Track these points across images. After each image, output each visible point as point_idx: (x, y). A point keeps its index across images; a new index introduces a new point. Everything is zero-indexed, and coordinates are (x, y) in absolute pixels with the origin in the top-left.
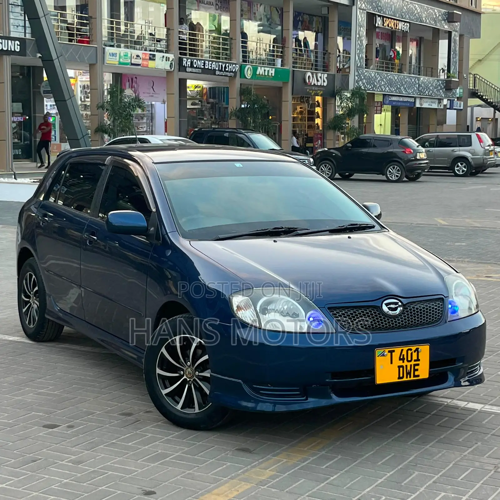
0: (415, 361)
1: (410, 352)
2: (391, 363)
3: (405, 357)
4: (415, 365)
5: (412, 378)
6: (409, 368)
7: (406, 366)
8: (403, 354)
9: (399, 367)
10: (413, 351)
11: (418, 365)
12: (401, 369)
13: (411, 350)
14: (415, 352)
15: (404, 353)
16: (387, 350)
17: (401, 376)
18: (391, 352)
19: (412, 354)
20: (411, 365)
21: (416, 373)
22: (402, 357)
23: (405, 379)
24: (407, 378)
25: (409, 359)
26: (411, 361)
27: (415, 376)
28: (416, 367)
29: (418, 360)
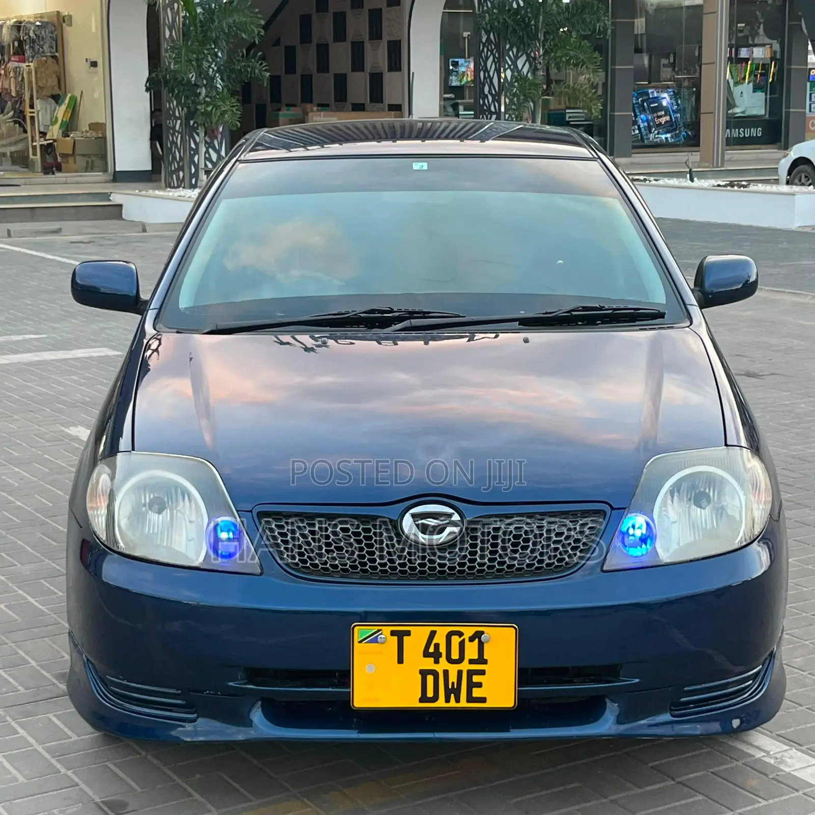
0: (471, 662)
1: (455, 640)
2: (400, 660)
3: (443, 649)
4: (471, 673)
5: (463, 704)
6: (453, 678)
7: (446, 673)
8: (435, 641)
9: (424, 673)
10: (466, 637)
11: (483, 673)
12: (430, 679)
13: (460, 634)
14: (471, 639)
15: (440, 639)
16: (387, 630)
17: (430, 694)
18: (400, 636)
19: (462, 645)
20: (460, 673)
21: (476, 692)
22: (431, 650)
23: (441, 703)
24: (447, 700)
25: (455, 655)
26: (460, 660)
27: (470, 699)
28: (476, 679)
29: (481, 660)
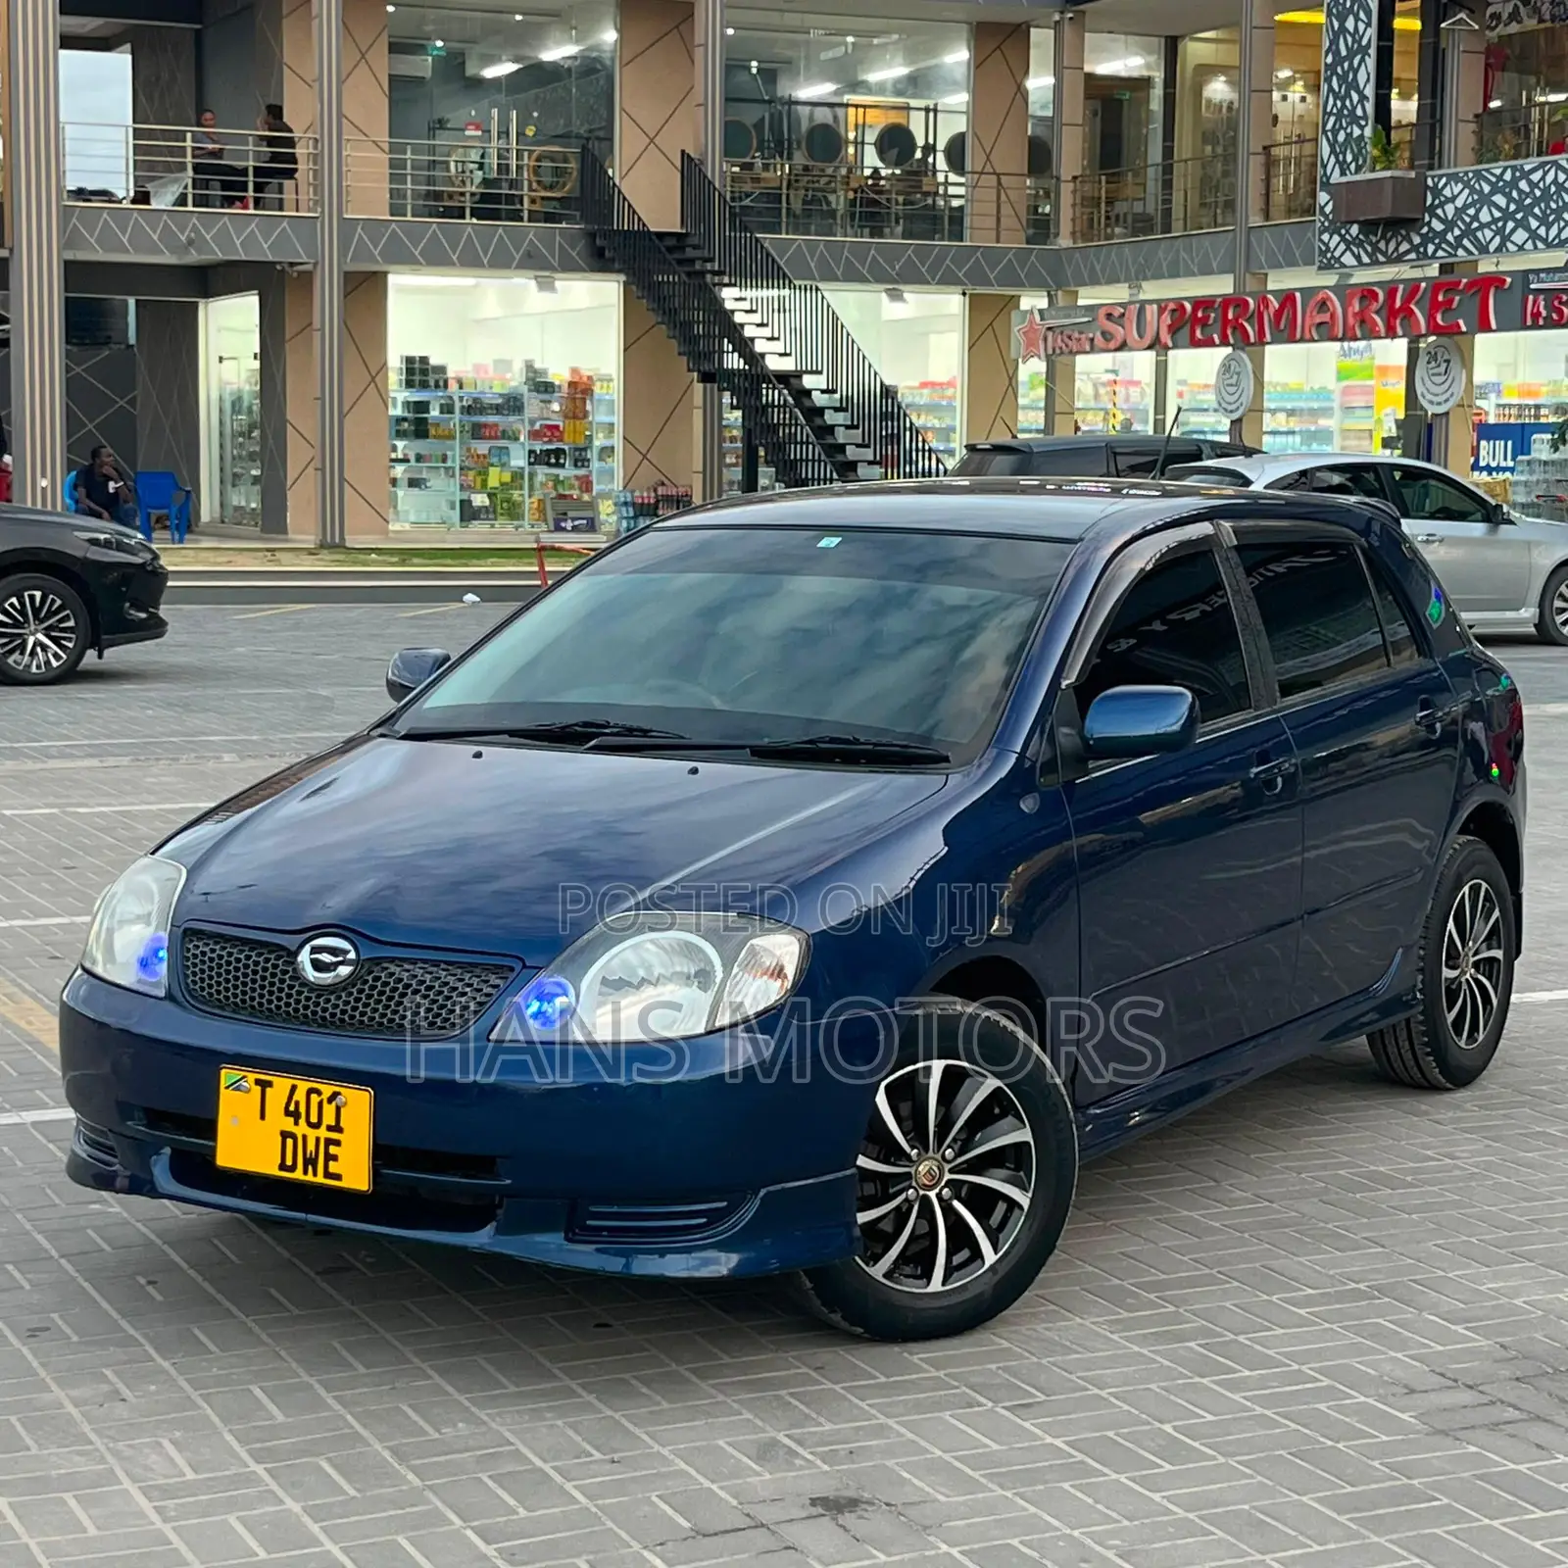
0: (330, 1128)
1: (314, 1098)
2: (263, 1117)
3: (302, 1109)
4: (329, 1142)
5: (320, 1179)
6: (311, 1147)
7: (305, 1137)
8: (295, 1098)
9: (285, 1135)
10: (325, 1096)
11: (337, 1143)
12: (290, 1142)
13: (319, 1092)
14: (330, 1101)
15: (300, 1096)
16: (252, 1077)
17: (289, 1162)
18: (264, 1085)
19: (320, 1104)
20: (318, 1140)
21: (333, 1167)
22: (292, 1108)
23: (298, 1175)
24: (305, 1172)
25: (314, 1119)
26: (317, 1126)
27: (328, 1175)
28: (333, 1150)
29: (337, 1128)
